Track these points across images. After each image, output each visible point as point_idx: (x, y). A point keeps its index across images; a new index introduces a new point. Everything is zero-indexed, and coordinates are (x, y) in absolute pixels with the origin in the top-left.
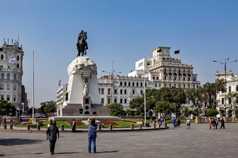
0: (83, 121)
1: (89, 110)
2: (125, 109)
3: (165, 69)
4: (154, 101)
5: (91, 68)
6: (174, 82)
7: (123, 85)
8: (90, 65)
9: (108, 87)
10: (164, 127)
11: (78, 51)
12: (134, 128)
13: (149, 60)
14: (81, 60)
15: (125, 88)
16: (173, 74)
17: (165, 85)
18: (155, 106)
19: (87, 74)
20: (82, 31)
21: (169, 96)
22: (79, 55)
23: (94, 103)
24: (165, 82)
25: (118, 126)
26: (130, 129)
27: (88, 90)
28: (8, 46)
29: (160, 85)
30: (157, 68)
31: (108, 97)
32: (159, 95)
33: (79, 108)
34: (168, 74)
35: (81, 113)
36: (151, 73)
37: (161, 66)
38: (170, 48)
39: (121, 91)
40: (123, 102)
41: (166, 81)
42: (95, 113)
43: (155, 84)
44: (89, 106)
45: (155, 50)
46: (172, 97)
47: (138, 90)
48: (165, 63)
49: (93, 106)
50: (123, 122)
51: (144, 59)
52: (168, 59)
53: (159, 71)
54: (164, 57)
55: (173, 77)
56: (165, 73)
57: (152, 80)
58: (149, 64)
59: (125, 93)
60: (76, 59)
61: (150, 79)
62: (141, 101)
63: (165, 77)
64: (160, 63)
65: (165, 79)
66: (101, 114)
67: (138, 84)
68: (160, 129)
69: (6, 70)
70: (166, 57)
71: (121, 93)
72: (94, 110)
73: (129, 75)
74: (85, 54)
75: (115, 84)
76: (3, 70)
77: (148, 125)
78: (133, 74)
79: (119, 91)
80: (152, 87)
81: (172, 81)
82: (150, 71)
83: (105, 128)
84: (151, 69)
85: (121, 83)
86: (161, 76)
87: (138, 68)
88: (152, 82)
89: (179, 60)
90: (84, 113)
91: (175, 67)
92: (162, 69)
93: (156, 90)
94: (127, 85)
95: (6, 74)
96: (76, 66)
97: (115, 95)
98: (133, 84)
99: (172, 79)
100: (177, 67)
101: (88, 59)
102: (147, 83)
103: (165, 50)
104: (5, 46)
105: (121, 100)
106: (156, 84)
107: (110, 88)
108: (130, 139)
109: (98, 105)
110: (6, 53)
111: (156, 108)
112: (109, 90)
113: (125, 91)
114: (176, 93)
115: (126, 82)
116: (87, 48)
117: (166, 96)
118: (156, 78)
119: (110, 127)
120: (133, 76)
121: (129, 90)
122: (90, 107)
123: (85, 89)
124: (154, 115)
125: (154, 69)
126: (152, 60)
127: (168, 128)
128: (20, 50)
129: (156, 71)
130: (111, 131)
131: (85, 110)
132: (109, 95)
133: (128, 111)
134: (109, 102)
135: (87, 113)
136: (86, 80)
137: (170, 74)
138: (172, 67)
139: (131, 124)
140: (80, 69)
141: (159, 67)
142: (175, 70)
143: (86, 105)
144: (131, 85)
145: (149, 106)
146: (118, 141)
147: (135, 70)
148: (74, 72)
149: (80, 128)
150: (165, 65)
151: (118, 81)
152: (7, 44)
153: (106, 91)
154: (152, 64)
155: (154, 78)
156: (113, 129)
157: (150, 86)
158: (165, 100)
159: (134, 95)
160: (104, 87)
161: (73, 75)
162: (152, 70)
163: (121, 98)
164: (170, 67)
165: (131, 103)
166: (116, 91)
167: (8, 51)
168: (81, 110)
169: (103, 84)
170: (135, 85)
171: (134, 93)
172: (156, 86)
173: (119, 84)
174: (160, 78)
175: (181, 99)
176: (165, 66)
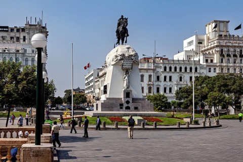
0: (124, 117)
1: (130, 105)
2: (169, 100)
3: (222, 50)
4: (207, 92)
5: (133, 58)
6: (234, 66)
7: (168, 70)
8: (132, 55)
9: (149, 74)
10: (215, 124)
11: (118, 38)
12: (181, 126)
13: (201, 37)
14: (121, 49)
15: (170, 74)
16: (232, 56)
17: (222, 69)
18: (207, 98)
19: (128, 65)
20: (122, 16)
21: (225, 85)
22: (118, 42)
23: (135, 97)
24: (221, 66)
25: (162, 124)
26: (176, 127)
27: (129, 82)
28: (30, 25)
29: (215, 69)
30: (211, 48)
31: (148, 85)
32: (213, 84)
33: (119, 102)
34: (226, 56)
35: (121, 108)
36: (204, 54)
37: (217, 46)
38: (228, 22)
39: (165, 77)
40: (168, 91)
41: (222, 64)
42: (136, 108)
43: (208, 68)
44: (130, 100)
45: (210, 24)
46: (229, 87)
47: (186, 77)
48: (221, 41)
49: (134, 100)
50: (168, 119)
51: (195, 36)
52: (226, 36)
53: (214, 51)
54: (221, 33)
55: (232, 59)
56: (222, 55)
57: (205, 64)
58: (201, 43)
59: (170, 80)
60: (116, 48)
61: (201, 62)
62: (190, 92)
63: (222, 60)
64: (215, 42)
65: (222, 62)
66: (143, 109)
67: (186, 68)
68: (210, 127)
69: (30, 55)
70: (223, 34)
71: (165, 80)
72: (136, 105)
73: (176, 57)
74: (126, 42)
75: (158, 69)
76: (26, 55)
77: (196, 123)
78: (180, 56)
79: (162, 78)
80: (205, 73)
81: (231, 65)
82: (202, 52)
83: (148, 125)
84: (203, 49)
85: (165, 68)
86: (216, 59)
87: (186, 48)
88: (205, 66)
89: (240, 37)
90: (124, 108)
91: (235, 46)
92: (218, 49)
93: (209, 78)
94: (173, 70)
95: (30, 59)
96: (116, 56)
97: (157, 83)
98: (181, 68)
99: (231, 62)
100: (238, 47)
101: (128, 48)
102: (198, 67)
103: (222, 25)
104: (28, 26)
105: (165, 89)
106: (210, 69)
107: (152, 74)
108: (176, 138)
109: (140, 99)
110: (28, 33)
111: (209, 100)
112: (150, 76)
113: (170, 77)
114: (235, 82)
115: (171, 67)
116: (128, 35)
117: (222, 86)
118: (209, 61)
119: (154, 125)
120: (181, 59)
121: (175, 77)
122: (131, 102)
123: (125, 81)
124: (206, 108)
125: (208, 50)
126: (205, 38)
127: (221, 126)
128: (44, 30)
129: (211, 51)
130: (156, 129)
131: (125, 105)
132: (149, 83)
133: (174, 103)
134: (150, 92)
135: (128, 108)
136: (127, 71)
137: (229, 55)
138: (231, 47)
139: (178, 121)
140: (121, 60)
141: (214, 47)
142: (235, 51)
143: (127, 99)
144: (178, 70)
145: (200, 98)
146: (164, 140)
147: (183, 51)
148: (114, 63)
149: (122, 125)
150: (222, 44)
151: (162, 65)
152: (30, 23)
153: (146, 78)
154: (205, 43)
155: (207, 61)
156: (158, 127)
157: (202, 71)
158: (219, 91)
159: (181, 83)
160: (143, 73)
161: (112, 66)
162: (205, 51)
163: (166, 86)
164: (228, 46)
165: (177, 93)
166: (158, 78)
167: (31, 32)
168: (121, 105)
169: (142, 69)
170: (183, 70)
171: (181, 80)
172: (210, 71)
173: (162, 70)
174: (215, 61)
175: (240, 88)
176: (222, 46)
